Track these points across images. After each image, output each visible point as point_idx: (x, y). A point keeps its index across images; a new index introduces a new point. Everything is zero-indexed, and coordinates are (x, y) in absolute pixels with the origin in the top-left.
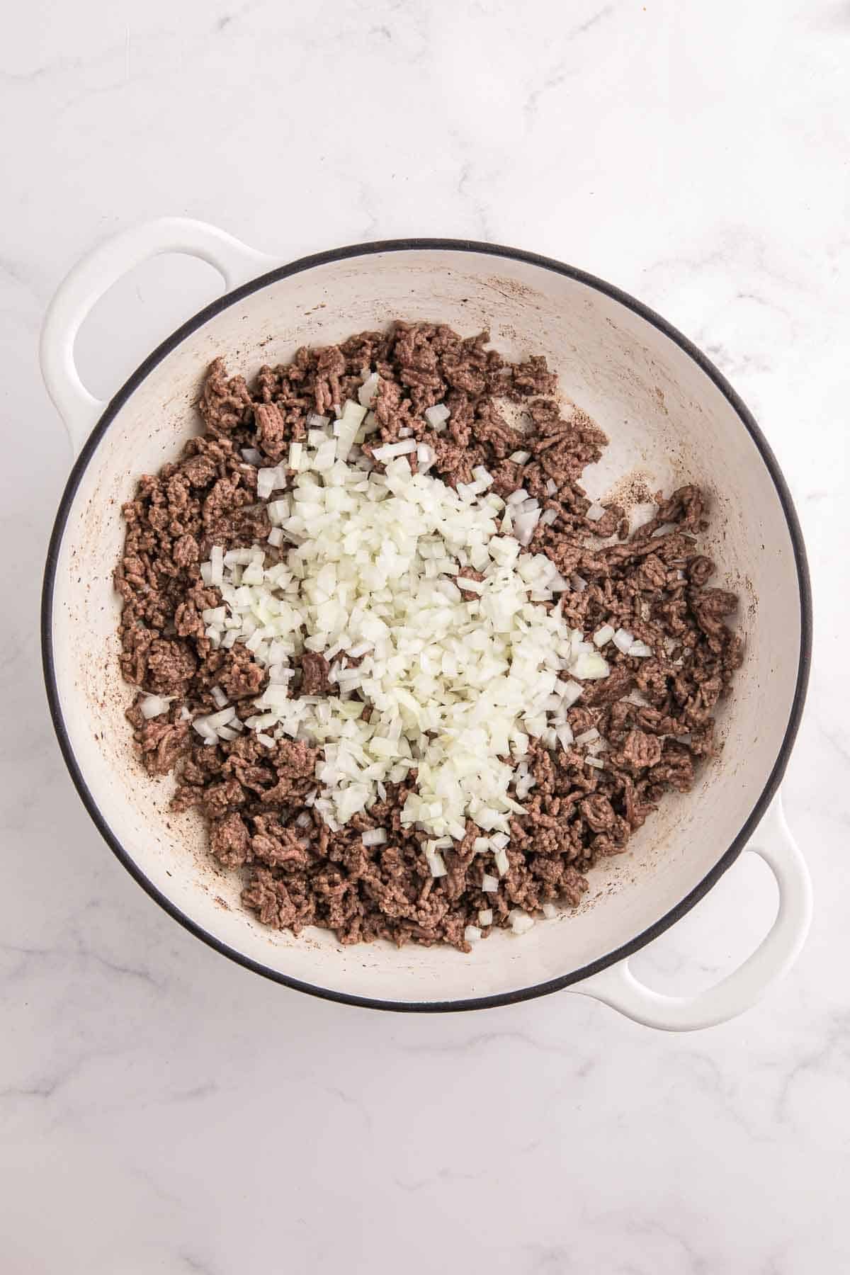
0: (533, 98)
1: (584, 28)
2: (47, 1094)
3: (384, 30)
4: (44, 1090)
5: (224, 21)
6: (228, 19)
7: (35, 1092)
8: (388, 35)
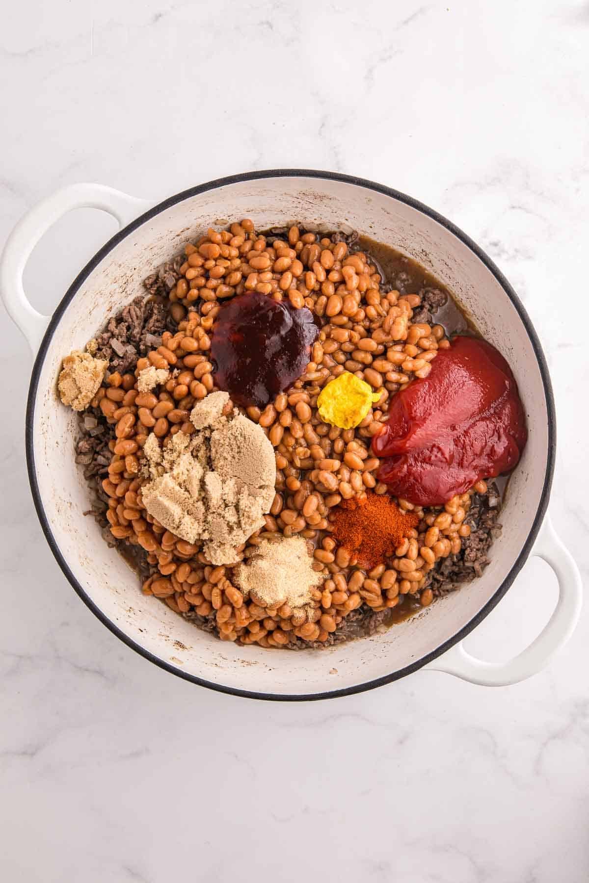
0: (370, 71)
1: (406, 22)
2: (33, 754)
3: (268, 23)
4: (30, 752)
5: (158, 16)
6: (160, 15)
7: (24, 753)
8: (271, 27)
